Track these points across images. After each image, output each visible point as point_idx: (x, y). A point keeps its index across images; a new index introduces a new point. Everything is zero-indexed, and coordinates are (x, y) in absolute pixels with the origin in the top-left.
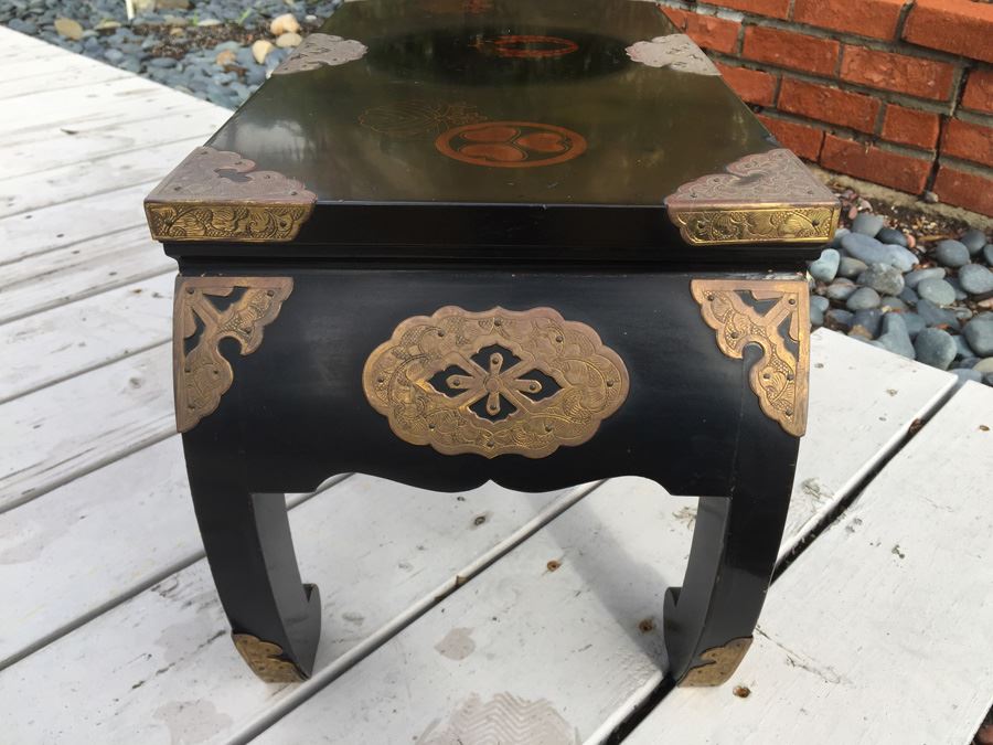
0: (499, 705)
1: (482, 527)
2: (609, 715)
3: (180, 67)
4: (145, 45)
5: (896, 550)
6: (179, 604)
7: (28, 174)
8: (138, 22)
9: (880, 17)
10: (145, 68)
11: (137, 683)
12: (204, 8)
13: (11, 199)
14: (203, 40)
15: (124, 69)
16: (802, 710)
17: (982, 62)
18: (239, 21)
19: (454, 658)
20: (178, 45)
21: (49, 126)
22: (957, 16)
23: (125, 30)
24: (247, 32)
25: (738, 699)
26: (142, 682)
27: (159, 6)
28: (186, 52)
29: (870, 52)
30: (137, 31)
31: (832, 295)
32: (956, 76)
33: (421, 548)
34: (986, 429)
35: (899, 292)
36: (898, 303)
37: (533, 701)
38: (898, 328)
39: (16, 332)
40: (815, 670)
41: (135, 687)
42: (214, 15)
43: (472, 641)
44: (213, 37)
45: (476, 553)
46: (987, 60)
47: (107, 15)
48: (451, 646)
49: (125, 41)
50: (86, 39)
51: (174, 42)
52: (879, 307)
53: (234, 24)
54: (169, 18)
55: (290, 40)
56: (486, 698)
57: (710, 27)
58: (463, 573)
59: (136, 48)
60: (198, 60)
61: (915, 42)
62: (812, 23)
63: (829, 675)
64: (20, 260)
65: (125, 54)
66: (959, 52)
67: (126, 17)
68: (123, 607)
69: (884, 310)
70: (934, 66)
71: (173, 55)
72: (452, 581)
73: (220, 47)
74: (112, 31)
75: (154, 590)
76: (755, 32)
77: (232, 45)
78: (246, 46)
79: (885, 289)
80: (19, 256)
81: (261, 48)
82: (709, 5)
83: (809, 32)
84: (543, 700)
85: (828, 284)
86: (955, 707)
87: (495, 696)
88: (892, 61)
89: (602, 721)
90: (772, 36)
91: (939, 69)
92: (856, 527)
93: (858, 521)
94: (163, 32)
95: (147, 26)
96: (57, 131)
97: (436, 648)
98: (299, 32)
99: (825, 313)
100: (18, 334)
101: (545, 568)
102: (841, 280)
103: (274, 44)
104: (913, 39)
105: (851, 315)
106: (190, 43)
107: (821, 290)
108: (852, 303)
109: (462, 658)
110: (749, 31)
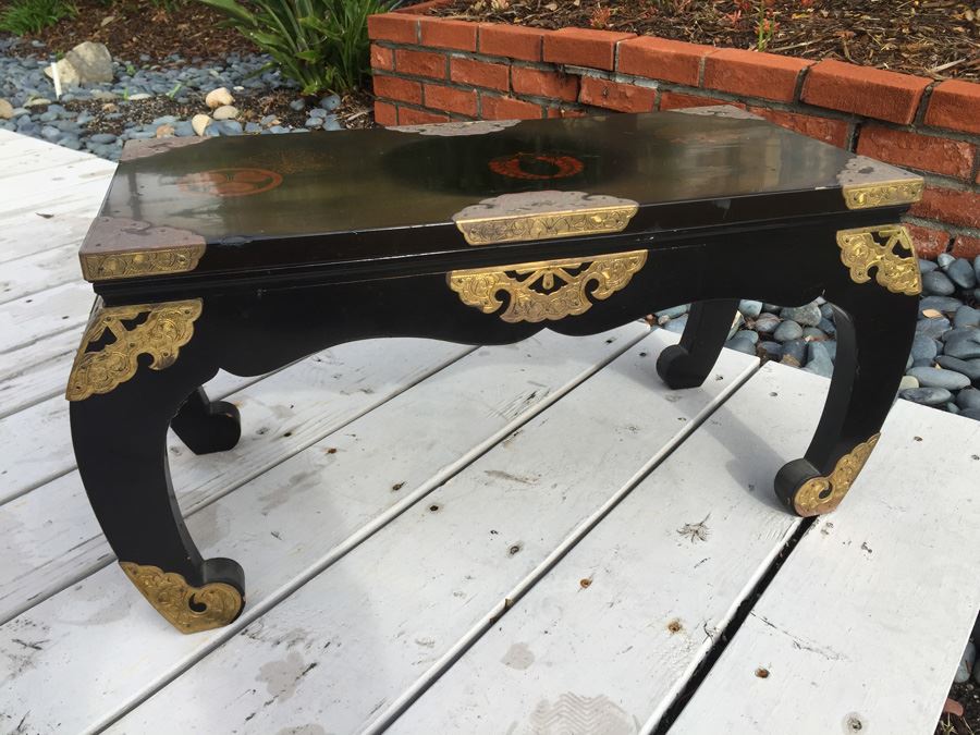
0: (565, 703)
1: (517, 555)
2: (659, 702)
3: (120, 142)
4: (81, 121)
5: (864, 546)
6: (268, 644)
7: (16, 259)
8: (65, 98)
9: (780, 82)
10: (84, 144)
11: (249, 715)
12: (129, 81)
13: (7, 285)
14: (138, 115)
15: (63, 146)
16: (813, 683)
17: (873, 118)
18: (170, 94)
19: (519, 668)
20: (112, 120)
21: (24, 211)
22: (847, 80)
23: (56, 106)
24: (180, 105)
25: (760, 679)
26: (253, 714)
27: (84, 80)
28: (123, 128)
29: (773, 112)
30: (68, 108)
31: (760, 329)
32: (850, 131)
33: (469, 578)
34: (920, 439)
35: (818, 323)
36: (818, 333)
37: (593, 697)
38: (822, 355)
39: (49, 412)
40: (817, 650)
41: (248, 719)
42: (142, 89)
43: (530, 653)
44: (146, 111)
45: (517, 578)
46: (876, 116)
47: (34, 92)
48: (515, 658)
49: (59, 118)
50: (18, 117)
51: (108, 117)
52: (803, 337)
53: (164, 97)
54: (97, 93)
55: (225, 112)
56: (553, 698)
57: (628, 94)
58: (511, 596)
59: (72, 125)
60: (139, 134)
61: (812, 103)
62: (720, 88)
63: (829, 653)
64: (33, 343)
65: (61, 131)
66: (851, 111)
67: (54, 94)
68: (218, 651)
69: (808, 339)
70: (830, 123)
71: (110, 131)
72: (502, 604)
73: (156, 121)
74: (44, 108)
75: (243, 634)
76: (669, 98)
77: (169, 119)
78: (183, 120)
79: (805, 320)
80: (31, 339)
81: (200, 122)
82: (626, 75)
83: (717, 97)
84: (601, 696)
85: (755, 319)
86: (932, 669)
87: (561, 696)
88: (793, 119)
89: (654, 708)
90: (684, 101)
91: (834, 126)
92: (829, 530)
93: (830, 525)
94: (95, 107)
95: (77, 101)
96: (32, 215)
97: (502, 661)
98: (233, 104)
99: (756, 345)
100: (51, 414)
101: (579, 586)
102: (765, 314)
103: (211, 116)
104: (810, 101)
105: (779, 346)
106: (125, 117)
107: (750, 325)
108: (779, 335)
109: (526, 668)
110: (664, 96)
